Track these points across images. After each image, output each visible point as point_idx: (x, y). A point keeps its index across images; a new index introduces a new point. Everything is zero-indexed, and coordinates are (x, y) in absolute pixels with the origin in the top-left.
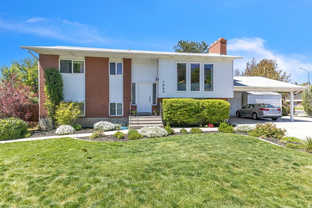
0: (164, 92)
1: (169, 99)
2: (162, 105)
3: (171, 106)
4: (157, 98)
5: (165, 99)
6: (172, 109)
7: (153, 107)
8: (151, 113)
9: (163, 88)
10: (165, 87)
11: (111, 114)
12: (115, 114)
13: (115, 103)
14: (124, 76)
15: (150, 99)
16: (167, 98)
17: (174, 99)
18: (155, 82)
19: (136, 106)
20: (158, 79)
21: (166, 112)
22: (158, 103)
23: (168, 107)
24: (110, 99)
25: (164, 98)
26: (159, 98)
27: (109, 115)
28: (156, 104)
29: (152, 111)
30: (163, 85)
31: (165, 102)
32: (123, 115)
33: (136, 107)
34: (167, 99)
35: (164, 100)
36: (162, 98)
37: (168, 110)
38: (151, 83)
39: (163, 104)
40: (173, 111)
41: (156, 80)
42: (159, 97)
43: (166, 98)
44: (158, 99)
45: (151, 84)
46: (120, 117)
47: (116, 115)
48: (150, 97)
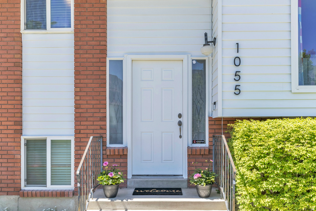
0: (238, 90)
1: (264, 125)
2: (231, 148)
3: (280, 159)
4: (211, 119)
5: (246, 123)
6: (285, 174)
7: (192, 154)
8: (183, 181)
9: (237, 74)
10: (244, 69)
11: (29, 182)
12: (44, 183)
13: (44, 141)
14: (77, 32)
15: (180, 124)
16: (256, 119)
17: (290, 124)
18: (202, 52)
19: (125, 149)
20: (214, 42)
21: (254, 183)
22: (215, 138)
23: (266, 160)
24: (24, 124)
25: (242, 119)
26: (219, 119)
27: (23, 187)
28: (207, 145)
29: (190, 173)
30: (237, 62)
31: (247, 136)
32: (72, 187)
33: (123, 155)
34: (255, 125)
35: (240, 128)
36: (233, 120)
37: (264, 178)
38: (184, 57)
39: (237, 144)
40: (290, 183)
41: (207, 43)
42: (219, 114)
43: (249, 119)
44: (215, 121)
45: (185, 62)
46: (62, 194)
47: (49, 187)
48: (180, 116)
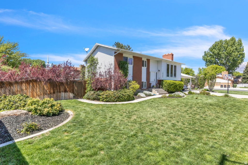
13: (144, 82)
14: (147, 68)
15: (154, 80)
26: (161, 80)
32: (146, 88)
45: (155, 72)
47: (144, 88)
